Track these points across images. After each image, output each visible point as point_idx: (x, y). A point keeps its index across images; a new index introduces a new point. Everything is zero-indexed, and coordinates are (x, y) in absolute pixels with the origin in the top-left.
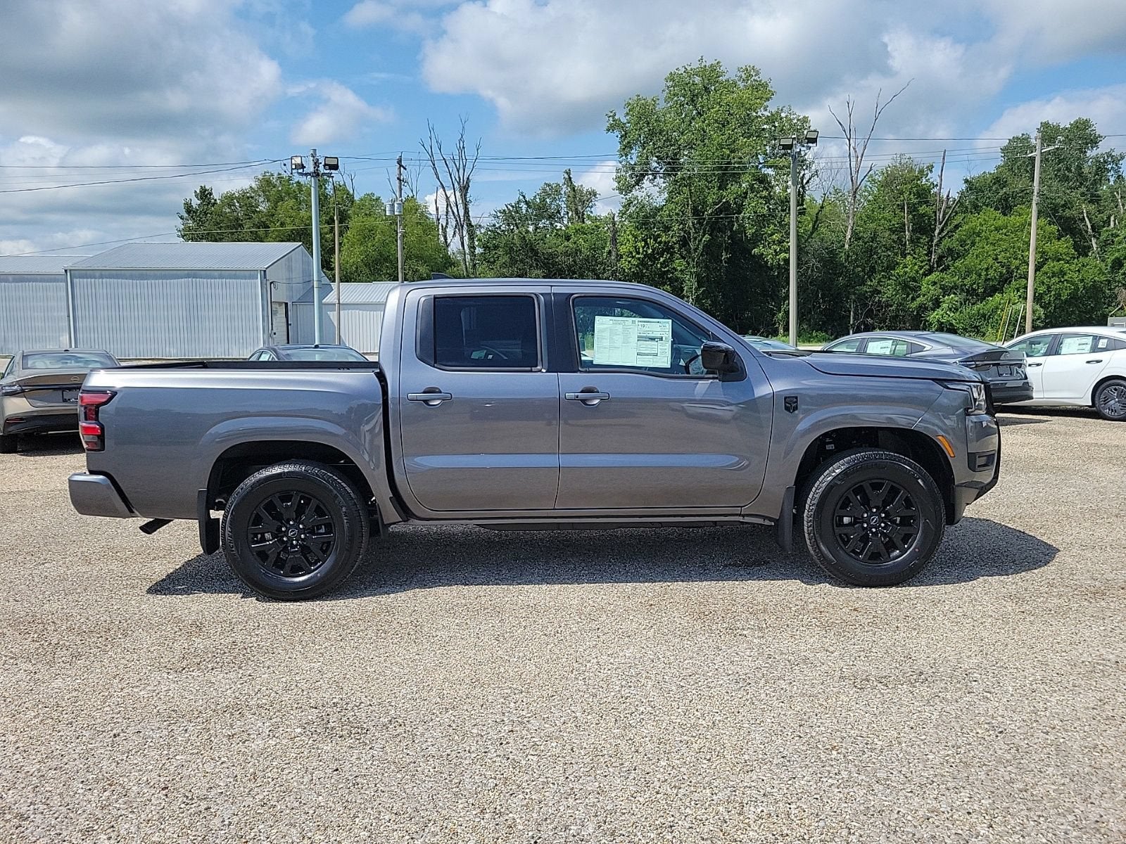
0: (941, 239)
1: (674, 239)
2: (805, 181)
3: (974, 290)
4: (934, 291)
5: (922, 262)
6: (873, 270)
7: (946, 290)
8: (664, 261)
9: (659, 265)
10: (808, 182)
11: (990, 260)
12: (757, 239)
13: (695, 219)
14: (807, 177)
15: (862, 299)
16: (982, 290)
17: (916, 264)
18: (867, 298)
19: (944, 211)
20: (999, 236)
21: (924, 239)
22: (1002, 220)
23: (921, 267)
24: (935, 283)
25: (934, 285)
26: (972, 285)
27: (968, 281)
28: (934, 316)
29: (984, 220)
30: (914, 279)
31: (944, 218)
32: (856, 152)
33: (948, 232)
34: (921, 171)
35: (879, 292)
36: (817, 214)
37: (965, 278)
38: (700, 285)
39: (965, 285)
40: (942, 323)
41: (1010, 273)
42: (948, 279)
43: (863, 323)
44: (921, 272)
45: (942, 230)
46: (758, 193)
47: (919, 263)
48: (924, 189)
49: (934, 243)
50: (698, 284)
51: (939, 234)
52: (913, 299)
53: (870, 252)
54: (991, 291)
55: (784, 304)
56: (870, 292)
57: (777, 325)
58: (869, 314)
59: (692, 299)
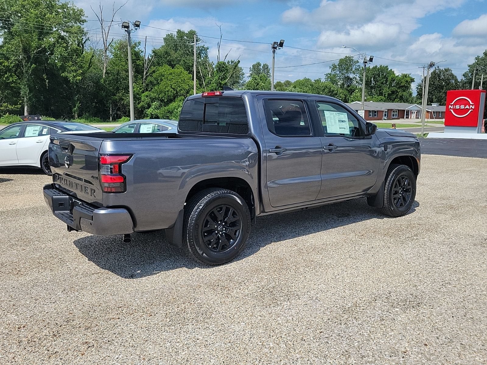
0: (147, 77)
1: (12, 65)
2: (83, 42)
3: (163, 100)
4: (148, 100)
5: (141, 86)
6: (118, 89)
7: (153, 100)
8: (7, 76)
9: (4, 79)
10: (85, 43)
11: (169, 88)
12: (63, 68)
13: (25, 55)
14: (84, 40)
15: (115, 103)
16: (166, 100)
17: (138, 87)
18: (117, 102)
19: (147, 64)
20: (172, 77)
21: (140, 76)
22: (172, 70)
23: (140, 89)
24: (147, 96)
25: (147, 97)
26: (162, 98)
27: (160, 96)
28: (149, 111)
29: (165, 70)
30: (138, 94)
31: (147, 67)
32: (105, 31)
33: (150, 74)
34: (136, 44)
35: (123, 100)
36: (91, 59)
37: (159, 95)
38: (31, 91)
39: (159, 98)
40: (153, 114)
41: (177, 93)
42: (153, 95)
43: (116, 113)
44: (141, 91)
45: (147, 73)
46: (61, 44)
47: (139, 87)
48: (137, 53)
49: (144, 78)
50: (29, 90)
51: (146, 74)
52: (139, 103)
53: (117, 80)
54: (170, 101)
55: (77, 103)
56: (118, 99)
57: (74, 114)
58: (119, 109)
59: (27, 99)
